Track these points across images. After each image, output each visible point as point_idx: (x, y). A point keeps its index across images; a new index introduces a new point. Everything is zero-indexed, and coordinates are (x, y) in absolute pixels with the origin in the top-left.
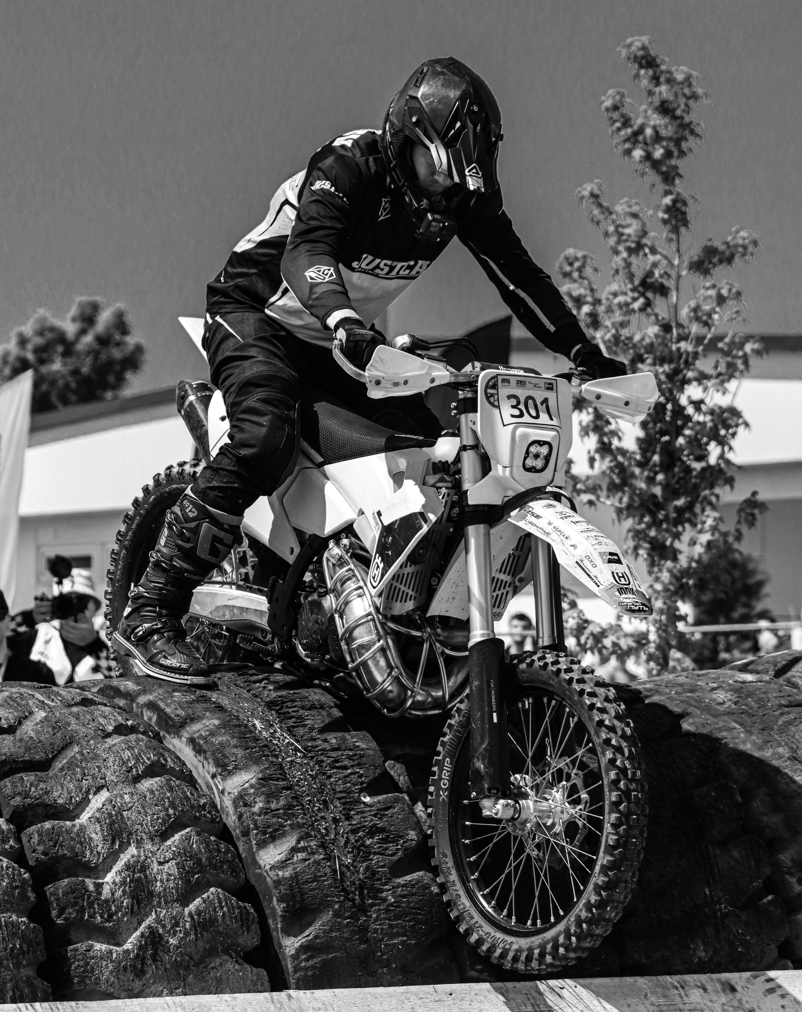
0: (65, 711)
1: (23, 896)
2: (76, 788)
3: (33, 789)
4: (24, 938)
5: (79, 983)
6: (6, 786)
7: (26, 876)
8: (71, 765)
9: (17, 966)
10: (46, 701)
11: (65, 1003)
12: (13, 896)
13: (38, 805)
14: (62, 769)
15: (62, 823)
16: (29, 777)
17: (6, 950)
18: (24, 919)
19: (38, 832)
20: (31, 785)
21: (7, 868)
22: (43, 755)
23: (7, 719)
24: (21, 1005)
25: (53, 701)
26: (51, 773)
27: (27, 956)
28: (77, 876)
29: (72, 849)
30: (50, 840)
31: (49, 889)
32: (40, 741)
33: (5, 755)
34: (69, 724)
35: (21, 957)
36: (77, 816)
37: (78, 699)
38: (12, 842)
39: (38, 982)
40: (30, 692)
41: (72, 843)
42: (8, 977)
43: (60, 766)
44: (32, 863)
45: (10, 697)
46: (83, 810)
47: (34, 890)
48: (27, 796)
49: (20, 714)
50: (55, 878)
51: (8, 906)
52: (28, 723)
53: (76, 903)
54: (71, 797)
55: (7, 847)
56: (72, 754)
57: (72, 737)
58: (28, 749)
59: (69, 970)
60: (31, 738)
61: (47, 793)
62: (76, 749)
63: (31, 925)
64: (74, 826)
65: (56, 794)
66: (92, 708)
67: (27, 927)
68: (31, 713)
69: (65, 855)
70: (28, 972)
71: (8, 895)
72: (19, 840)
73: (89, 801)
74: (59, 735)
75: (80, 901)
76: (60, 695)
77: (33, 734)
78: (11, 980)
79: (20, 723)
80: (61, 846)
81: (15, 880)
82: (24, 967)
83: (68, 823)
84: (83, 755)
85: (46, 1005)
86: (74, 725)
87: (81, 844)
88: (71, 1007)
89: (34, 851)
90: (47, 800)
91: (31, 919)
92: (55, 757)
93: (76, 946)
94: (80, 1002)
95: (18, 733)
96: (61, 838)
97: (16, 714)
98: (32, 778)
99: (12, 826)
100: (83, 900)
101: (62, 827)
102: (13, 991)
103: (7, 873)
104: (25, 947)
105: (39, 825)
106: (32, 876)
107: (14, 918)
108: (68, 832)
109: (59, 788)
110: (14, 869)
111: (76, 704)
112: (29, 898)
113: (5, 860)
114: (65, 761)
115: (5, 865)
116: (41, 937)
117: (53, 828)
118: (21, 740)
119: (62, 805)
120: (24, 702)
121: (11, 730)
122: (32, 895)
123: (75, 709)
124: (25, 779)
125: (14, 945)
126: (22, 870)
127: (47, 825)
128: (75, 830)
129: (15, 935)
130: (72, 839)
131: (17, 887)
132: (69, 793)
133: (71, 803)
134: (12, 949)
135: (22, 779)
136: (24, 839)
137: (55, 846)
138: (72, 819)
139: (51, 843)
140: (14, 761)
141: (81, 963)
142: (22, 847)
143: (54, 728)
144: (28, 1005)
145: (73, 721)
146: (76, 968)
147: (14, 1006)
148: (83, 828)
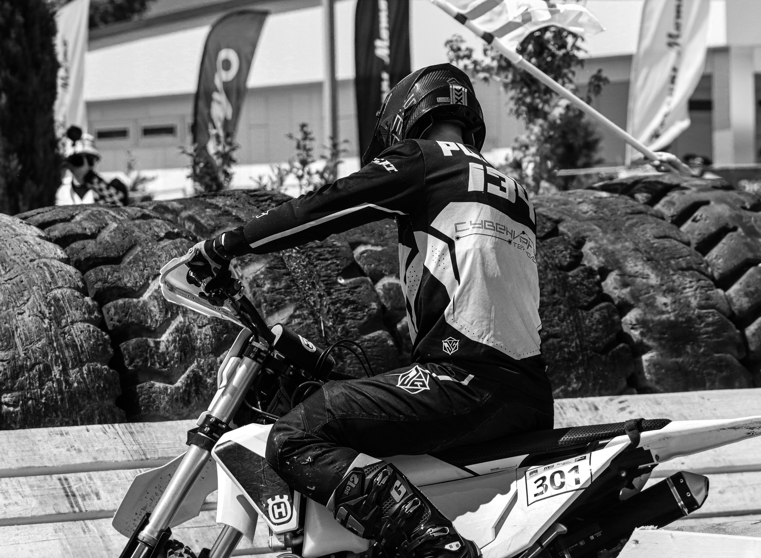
0: (131, 223)
1: (105, 350)
2: (140, 275)
3: (110, 277)
4: (106, 379)
5: (145, 410)
6: (90, 275)
7: (107, 337)
8: (136, 260)
9: (102, 398)
10: (118, 216)
11: (136, 424)
12: (98, 351)
13: (113, 288)
14: (129, 263)
15: (130, 300)
16: (106, 269)
17: (94, 388)
18: (106, 367)
19: (114, 306)
20: (109, 274)
21: (93, 331)
22: (116, 253)
23: (90, 229)
24: (105, 426)
25: (122, 216)
26: (122, 266)
27: (108, 392)
28: (142, 336)
29: (138, 318)
30: (123, 312)
31: (123, 345)
32: (114, 244)
33: (90, 253)
34: (133, 232)
35: (104, 392)
36: (141, 295)
37: (139, 214)
38: (96, 314)
39: (116, 410)
40: (105, 210)
41: (138, 314)
42: (96, 407)
43: (128, 260)
44: (110, 328)
45: (92, 214)
46: (145, 291)
47: (112, 347)
48: (105, 281)
49: (99, 225)
50: (127, 338)
51: (95, 358)
52: (105, 231)
53: (141, 356)
54: (137, 282)
55: (93, 317)
56: (136, 252)
57: (136, 241)
58: (106, 249)
59: (138, 401)
60: (107, 242)
61: (120, 279)
62: (139, 249)
63: (111, 371)
64: (139, 302)
65: (126, 280)
66: (149, 220)
67: (108, 372)
68: (107, 224)
69: (133, 322)
70: (109, 403)
71: (95, 350)
72: (100, 312)
73: (149, 285)
74: (127, 239)
75: (145, 354)
76: (127, 212)
77: (108, 239)
78: (98, 409)
79: (99, 231)
80: (130, 315)
81: (98, 340)
82: (107, 399)
83: (135, 300)
84: (143, 253)
85: (122, 425)
86: (137, 233)
87: (144, 314)
88: (140, 427)
89: (112, 320)
90: (119, 284)
91: (111, 366)
92: (124, 255)
93: (142, 385)
94: (146, 423)
95: (98, 239)
96: (130, 311)
97: (96, 225)
98: (109, 269)
99: (96, 303)
100: (147, 353)
101: (130, 303)
102: (99, 416)
103: (93, 335)
104: (107, 386)
105: (115, 302)
106: (111, 337)
107: (99, 365)
108: (135, 306)
109: (128, 276)
110: (98, 332)
111: (138, 218)
112: (109, 352)
113: (92, 326)
114: (131, 257)
115: (91, 329)
116: (118, 378)
117: (124, 303)
118: (101, 243)
119: (130, 288)
120: (101, 217)
121: (93, 236)
122: (111, 350)
123: (137, 222)
124: (104, 270)
125: (100, 385)
126: (104, 333)
127: (121, 301)
128: (140, 305)
129: (99, 377)
130: (138, 311)
131: (100, 345)
132: (135, 279)
133: (136, 286)
134: (98, 387)
135: (102, 270)
136: (105, 311)
137: (126, 316)
138: (138, 297)
139: (124, 314)
140: (96, 258)
141: (146, 396)
142: (103, 317)
143: (123, 235)
144: (110, 425)
145: (136, 230)
146: (143, 400)
147: (100, 426)
148: (145, 303)
